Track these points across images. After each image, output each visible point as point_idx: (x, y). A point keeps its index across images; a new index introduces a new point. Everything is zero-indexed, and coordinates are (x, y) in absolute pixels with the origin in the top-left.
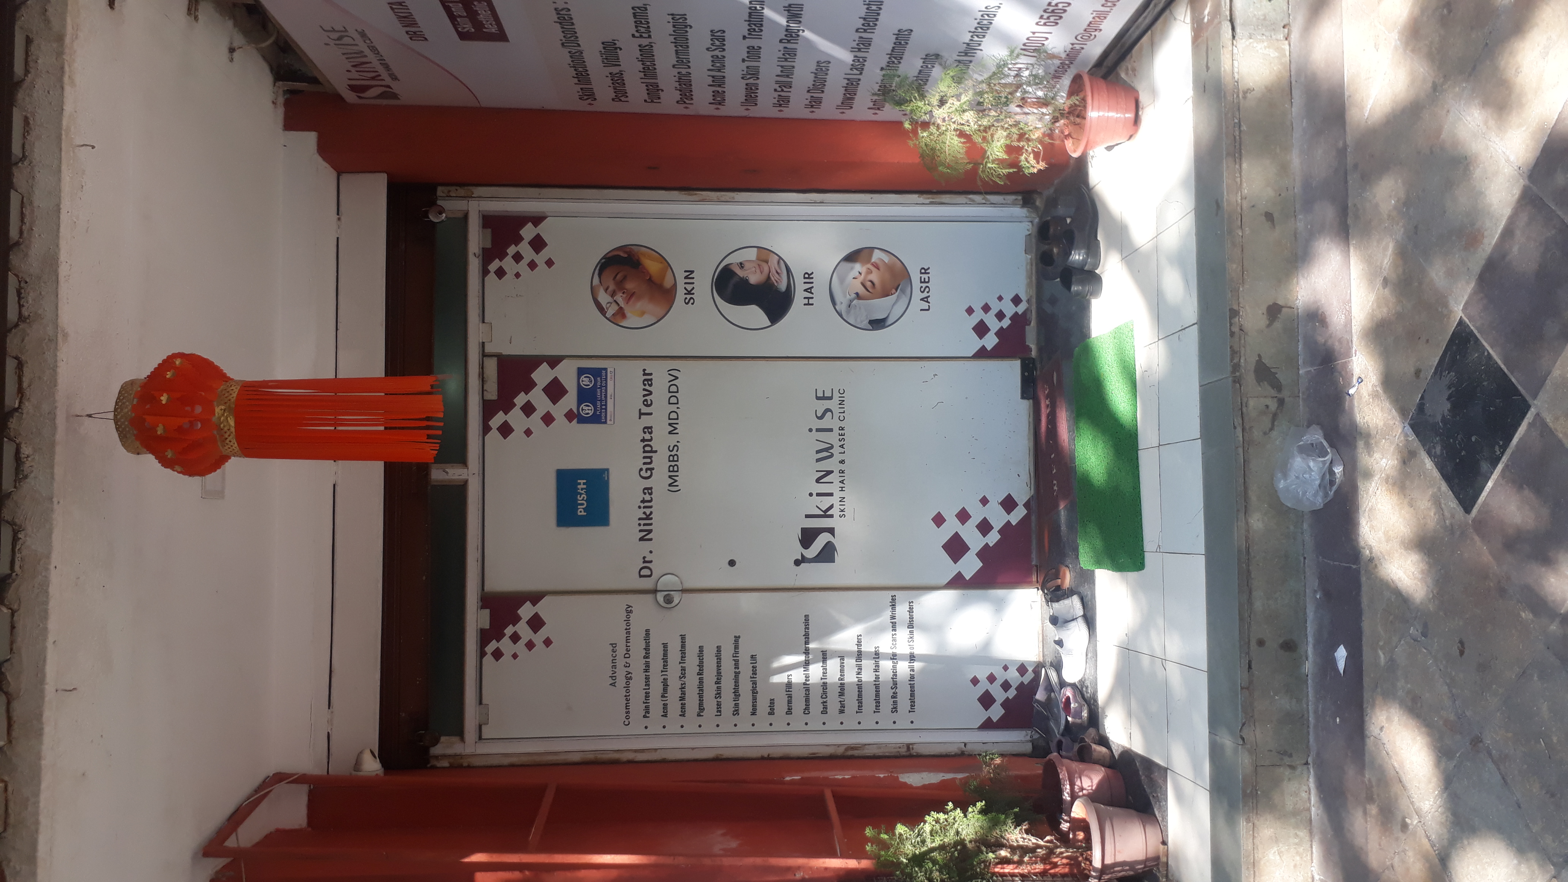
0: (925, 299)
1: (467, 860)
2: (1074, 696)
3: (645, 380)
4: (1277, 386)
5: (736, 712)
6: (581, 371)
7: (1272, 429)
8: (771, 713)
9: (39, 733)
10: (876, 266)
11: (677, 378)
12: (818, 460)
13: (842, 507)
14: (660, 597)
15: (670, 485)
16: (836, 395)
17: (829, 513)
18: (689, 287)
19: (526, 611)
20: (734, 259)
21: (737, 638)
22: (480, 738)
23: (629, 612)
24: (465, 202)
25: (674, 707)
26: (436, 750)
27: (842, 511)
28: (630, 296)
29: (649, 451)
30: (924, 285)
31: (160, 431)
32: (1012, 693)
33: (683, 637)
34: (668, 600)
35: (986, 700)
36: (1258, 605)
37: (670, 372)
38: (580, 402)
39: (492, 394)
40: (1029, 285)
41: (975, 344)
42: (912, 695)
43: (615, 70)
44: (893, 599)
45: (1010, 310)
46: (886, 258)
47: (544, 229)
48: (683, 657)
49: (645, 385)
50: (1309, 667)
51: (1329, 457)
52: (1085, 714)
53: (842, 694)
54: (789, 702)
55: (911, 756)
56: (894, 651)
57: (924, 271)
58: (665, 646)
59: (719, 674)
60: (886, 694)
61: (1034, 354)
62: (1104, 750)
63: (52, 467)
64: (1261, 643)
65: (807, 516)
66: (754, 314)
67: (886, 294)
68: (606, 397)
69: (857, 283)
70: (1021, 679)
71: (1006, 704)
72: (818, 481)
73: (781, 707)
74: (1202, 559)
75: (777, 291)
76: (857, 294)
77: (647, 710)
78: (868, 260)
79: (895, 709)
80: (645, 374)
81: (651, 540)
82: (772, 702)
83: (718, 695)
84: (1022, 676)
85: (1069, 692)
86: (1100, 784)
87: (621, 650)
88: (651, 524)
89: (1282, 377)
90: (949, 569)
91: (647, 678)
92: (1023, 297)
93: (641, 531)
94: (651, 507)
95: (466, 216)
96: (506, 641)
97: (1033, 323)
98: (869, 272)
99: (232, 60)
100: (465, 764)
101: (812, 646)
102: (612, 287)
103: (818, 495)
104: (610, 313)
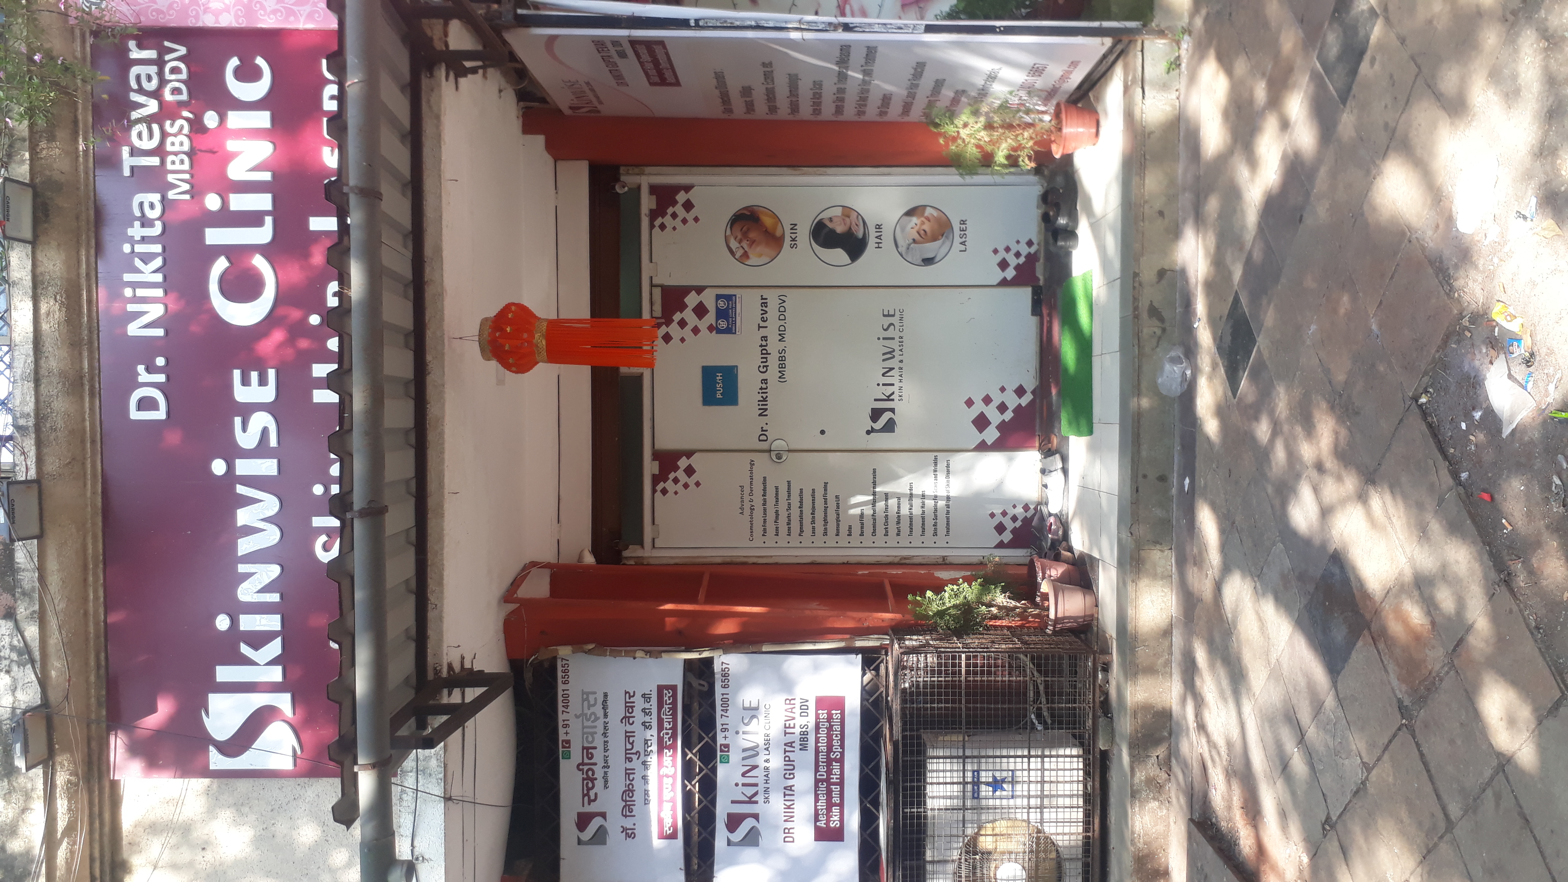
0: (963, 243)
1: (662, 608)
2: (1055, 522)
3: (762, 303)
4: (1162, 320)
5: (825, 534)
6: (718, 297)
7: (1157, 346)
8: (850, 535)
9: (442, 516)
10: (928, 219)
11: (785, 301)
12: (884, 360)
13: (900, 394)
14: (773, 455)
15: (780, 378)
16: (898, 313)
17: (891, 398)
18: (793, 236)
19: (683, 463)
20: (825, 215)
21: (826, 484)
22: (654, 546)
23: (752, 464)
24: (638, 177)
25: (783, 529)
26: (626, 554)
27: (900, 396)
28: (752, 243)
29: (765, 353)
30: (962, 233)
31: (507, 348)
32: (1018, 524)
33: (789, 482)
34: (779, 457)
35: (1000, 528)
36: (1144, 454)
37: (781, 297)
38: (718, 318)
39: (658, 310)
40: (1039, 232)
41: (998, 275)
42: (948, 524)
43: (748, 99)
44: (936, 458)
45: (1025, 250)
46: (935, 213)
47: (692, 195)
48: (789, 496)
49: (762, 306)
50: (1174, 491)
51: (1184, 365)
52: (1060, 533)
53: (898, 523)
54: (862, 528)
55: (946, 564)
56: (936, 494)
57: (963, 222)
58: (777, 488)
59: (814, 508)
60: (929, 522)
61: (1041, 283)
62: (1069, 554)
63: (443, 368)
64: (1145, 476)
65: (876, 400)
66: (839, 255)
67: (934, 239)
68: (735, 315)
69: (914, 232)
70: (1025, 514)
71: (1014, 531)
72: (883, 375)
73: (856, 530)
74: (1118, 425)
75: (856, 238)
76: (914, 240)
77: (765, 531)
78: (922, 215)
79: (935, 534)
80: (762, 299)
81: (767, 415)
82: (850, 527)
83: (813, 522)
84: (1026, 512)
85: (1052, 519)
86: (1062, 574)
87: (747, 490)
88: (767, 405)
89: (1165, 314)
90: (977, 437)
91: (765, 510)
92: (1035, 241)
93: (759, 409)
94: (767, 393)
95: (639, 187)
96: (670, 482)
97: (1042, 260)
98: (923, 223)
99: (500, 97)
100: (645, 563)
101: (877, 490)
102: (739, 237)
103: (883, 385)
104: (738, 255)
